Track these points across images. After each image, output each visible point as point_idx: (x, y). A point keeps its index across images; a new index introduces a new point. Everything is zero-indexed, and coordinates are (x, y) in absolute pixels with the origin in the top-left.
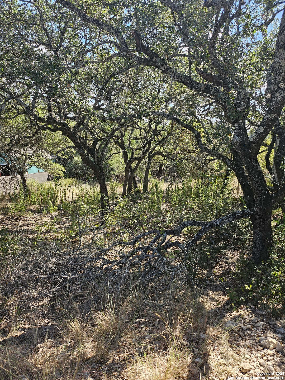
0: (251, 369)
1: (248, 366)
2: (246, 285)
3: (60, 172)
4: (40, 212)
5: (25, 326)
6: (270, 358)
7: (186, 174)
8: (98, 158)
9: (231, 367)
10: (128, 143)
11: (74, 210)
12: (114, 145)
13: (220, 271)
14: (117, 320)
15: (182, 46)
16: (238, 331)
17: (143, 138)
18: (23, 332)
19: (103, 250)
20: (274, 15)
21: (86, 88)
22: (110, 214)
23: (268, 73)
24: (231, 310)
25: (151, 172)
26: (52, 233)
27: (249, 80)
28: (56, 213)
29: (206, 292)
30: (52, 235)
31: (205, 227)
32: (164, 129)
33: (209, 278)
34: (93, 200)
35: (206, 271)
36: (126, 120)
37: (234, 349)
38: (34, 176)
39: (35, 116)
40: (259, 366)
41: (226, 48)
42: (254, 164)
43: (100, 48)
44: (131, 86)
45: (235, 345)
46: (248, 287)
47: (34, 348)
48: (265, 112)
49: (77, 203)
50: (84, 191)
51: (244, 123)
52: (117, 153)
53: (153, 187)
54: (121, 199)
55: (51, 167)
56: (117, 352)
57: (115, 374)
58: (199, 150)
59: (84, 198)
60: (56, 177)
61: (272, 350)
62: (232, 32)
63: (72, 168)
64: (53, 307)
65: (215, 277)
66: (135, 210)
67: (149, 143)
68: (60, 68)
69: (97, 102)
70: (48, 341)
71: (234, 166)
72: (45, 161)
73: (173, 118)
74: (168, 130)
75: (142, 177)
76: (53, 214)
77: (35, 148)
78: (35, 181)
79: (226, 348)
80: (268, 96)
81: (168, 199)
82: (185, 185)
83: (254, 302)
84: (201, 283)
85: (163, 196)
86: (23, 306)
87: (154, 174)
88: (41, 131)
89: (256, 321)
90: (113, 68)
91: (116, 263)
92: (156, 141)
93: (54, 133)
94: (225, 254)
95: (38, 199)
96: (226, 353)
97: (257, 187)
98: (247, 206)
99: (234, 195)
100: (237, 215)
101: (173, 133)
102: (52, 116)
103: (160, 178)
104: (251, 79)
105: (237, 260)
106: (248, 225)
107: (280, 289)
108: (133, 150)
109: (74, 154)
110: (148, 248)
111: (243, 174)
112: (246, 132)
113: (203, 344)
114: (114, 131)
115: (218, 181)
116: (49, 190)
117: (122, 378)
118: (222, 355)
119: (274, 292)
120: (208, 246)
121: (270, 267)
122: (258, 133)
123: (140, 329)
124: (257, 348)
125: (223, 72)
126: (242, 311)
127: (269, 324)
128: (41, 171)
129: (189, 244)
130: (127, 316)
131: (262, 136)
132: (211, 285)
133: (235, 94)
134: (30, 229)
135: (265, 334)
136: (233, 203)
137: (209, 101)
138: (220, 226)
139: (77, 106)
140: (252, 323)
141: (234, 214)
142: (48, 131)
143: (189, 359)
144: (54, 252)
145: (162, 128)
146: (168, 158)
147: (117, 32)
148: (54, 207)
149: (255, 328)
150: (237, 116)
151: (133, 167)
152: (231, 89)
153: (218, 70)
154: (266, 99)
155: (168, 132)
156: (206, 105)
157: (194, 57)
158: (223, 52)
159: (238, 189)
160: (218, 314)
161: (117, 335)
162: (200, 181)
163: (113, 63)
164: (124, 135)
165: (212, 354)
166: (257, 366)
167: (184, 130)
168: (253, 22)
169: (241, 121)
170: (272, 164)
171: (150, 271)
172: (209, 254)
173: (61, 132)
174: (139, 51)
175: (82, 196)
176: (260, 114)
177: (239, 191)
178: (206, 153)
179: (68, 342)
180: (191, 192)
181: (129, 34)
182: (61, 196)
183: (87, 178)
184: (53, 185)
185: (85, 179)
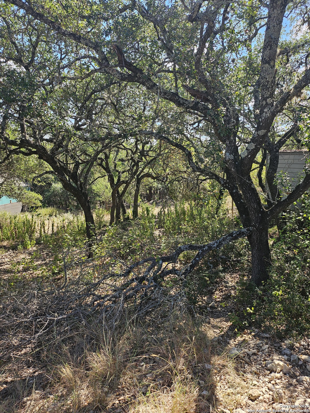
0: (260, 395)
1: (257, 393)
2: (248, 308)
3: (36, 201)
4: (14, 248)
5: (6, 380)
6: (278, 381)
7: (178, 196)
8: (81, 183)
9: (239, 395)
10: (113, 166)
11: (55, 243)
12: (97, 168)
13: (220, 296)
14: (114, 360)
15: (167, 62)
16: (244, 357)
17: (130, 159)
18: (5, 386)
19: (93, 285)
20: (257, 30)
21: (64, 107)
22: (98, 245)
23: (254, 89)
24: (235, 336)
25: (141, 196)
26: (31, 271)
27: (237, 96)
28: (35, 248)
29: (207, 320)
30: (31, 274)
31: (203, 251)
32: (152, 149)
33: (210, 305)
34: (77, 230)
35: (205, 298)
36: (112, 140)
37: (241, 376)
38: (5, 208)
39: (6, 139)
40: (268, 390)
41: (212, 63)
42: (247, 181)
43: (78, 63)
44: (114, 104)
45: (242, 373)
46: (250, 310)
47: (20, 402)
48: (254, 129)
49: (58, 234)
50: (66, 221)
51: (235, 140)
52: (102, 177)
53: (143, 212)
54: (110, 227)
55: (26, 196)
56: (116, 395)
58: (190, 170)
59: (67, 229)
60: (32, 207)
61: (279, 373)
62: (218, 47)
63: (50, 196)
64: (39, 354)
65: (216, 303)
66: (125, 239)
67: (137, 164)
68: (34, 85)
69: (77, 122)
70: (35, 393)
71: (227, 185)
72: (19, 189)
73: (162, 136)
74: (156, 150)
75: (131, 202)
76: (31, 249)
77: (6, 175)
78: (7, 213)
79: (232, 376)
80: (257, 112)
81: (160, 224)
82: (178, 207)
83: (258, 324)
84: (202, 310)
85: (156, 221)
86: (3, 356)
87: (144, 197)
88: (13, 155)
89: (261, 345)
90: (93, 85)
91: (108, 298)
92: (144, 162)
93: (27, 157)
94: (225, 278)
95: (12, 234)
96: (233, 382)
97: (252, 205)
98: (243, 226)
99: (229, 215)
100: (234, 235)
101: (162, 153)
102: (25, 138)
103: (151, 202)
104: (239, 95)
105: (237, 283)
106: (245, 246)
107: (282, 309)
108: (119, 173)
109: (52, 180)
110: (143, 278)
111: (237, 192)
112: (237, 149)
113: (209, 376)
114: (98, 153)
115: (212, 202)
116: (24, 223)
118: (230, 384)
119: (277, 313)
120: (206, 270)
121: (270, 287)
122: (250, 150)
123: (141, 368)
124: (264, 373)
125: (211, 88)
126: (245, 336)
127: (274, 346)
128: (14, 201)
129: (187, 270)
130: (125, 355)
131: (253, 153)
132: (212, 312)
133: (224, 110)
134: (4, 269)
135: (271, 357)
136: (229, 224)
137: (197, 118)
138: (218, 249)
139: (55, 126)
140: (257, 348)
141: (231, 235)
142: (21, 155)
143: (195, 392)
144: (36, 292)
145: (150, 149)
146: (158, 180)
147: (97, 47)
148: (31, 242)
149: (261, 352)
150: (228, 133)
151: (120, 192)
152: (220, 106)
153: (206, 86)
154: (254, 115)
155: (156, 152)
156: (195, 123)
157: (180, 73)
158: (210, 67)
159: (232, 209)
160: (222, 342)
161: (115, 376)
162: (193, 203)
163: (93, 79)
164: (109, 157)
165: (219, 384)
166: (266, 391)
167: (173, 150)
168: (237, 37)
169: (232, 138)
170: (264, 181)
171: (146, 303)
172: (208, 279)
173: (36, 156)
174: (122, 66)
175: (64, 227)
176: (250, 131)
177: (234, 211)
178: (198, 173)
179: (60, 391)
180: (185, 215)
181: (110, 49)
182: (39, 228)
183: (69, 206)
184: (29, 217)
185: (66, 207)
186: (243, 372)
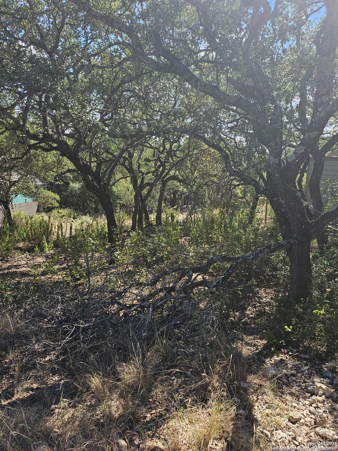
0: (301, 417)
1: (298, 415)
2: (286, 327)
3: (53, 201)
4: (30, 250)
5: (32, 386)
6: (319, 405)
7: (206, 202)
8: (104, 184)
9: (279, 417)
10: (137, 166)
12: (119, 168)
13: (253, 312)
14: (145, 372)
16: (282, 377)
17: (157, 160)
18: (31, 392)
24: (271, 355)
25: (165, 200)
26: (49, 275)
28: (52, 252)
29: (240, 337)
30: (50, 278)
31: (237, 262)
32: (180, 149)
33: (243, 321)
35: (237, 314)
37: (279, 397)
38: (20, 207)
39: (27, 132)
40: (309, 414)
42: (292, 189)
46: (288, 328)
47: (48, 410)
49: (76, 238)
50: (85, 224)
51: (282, 142)
52: (124, 178)
53: (167, 218)
54: (134, 233)
55: (42, 196)
56: (148, 409)
57: (149, 433)
60: (48, 207)
61: (321, 396)
63: (67, 197)
65: (249, 319)
66: (150, 246)
67: (163, 165)
70: (63, 401)
71: (267, 192)
72: (35, 188)
74: (185, 150)
75: (154, 207)
76: (48, 252)
77: (22, 172)
78: (23, 213)
79: (270, 396)
81: (186, 231)
82: (206, 215)
83: (296, 344)
84: (234, 326)
85: (181, 229)
86: (28, 362)
87: (168, 202)
88: (32, 151)
89: (300, 366)
91: (135, 308)
92: (171, 163)
93: (46, 153)
94: (258, 293)
95: (27, 235)
96: (271, 403)
97: (296, 215)
98: (282, 238)
100: (272, 248)
101: (190, 153)
102: (48, 132)
103: (175, 207)
105: (272, 299)
106: (282, 259)
107: (323, 329)
108: (143, 175)
109: (70, 179)
110: (173, 289)
111: (278, 200)
113: (245, 394)
114: (123, 151)
116: (41, 224)
117: (157, 437)
118: (267, 404)
119: (317, 333)
121: (311, 305)
122: (298, 154)
123: (171, 382)
124: (304, 395)
125: (258, 82)
126: (282, 355)
127: (315, 368)
128: (30, 200)
129: (218, 282)
131: (302, 158)
132: (245, 329)
133: (272, 108)
134: (21, 272)
135: (311, 379)
136: (264, 235)
138: (253, 261)
140: (296, 369)
141: (269, 247)
142: (39, 151)
143: (233, 411)
144: (60, 297)
145: (178, 148)
146: (184, 183)
148: (48, 245)
149: (300, 374)
150: (274, 134)
151: (144, 195)
152: (268, 102)
155: (184, 152)
159: (265, 219)
160: (257, 361)
163: (123, 68)
164: (133, 156)
165: (256, 404)
166: (307, 414)
167: (203, 150)
169: (278, 140)
172: (240, 293)
173: (58, 152)
175: (82, 230)
177: (267, 221)
178: (232, 178)
179: (88, 401)
180: (213, 223)
182: (56, 230)
183: (87, 208)
184: (46, 218)
185: (84, 209)
186: (281, 393)
